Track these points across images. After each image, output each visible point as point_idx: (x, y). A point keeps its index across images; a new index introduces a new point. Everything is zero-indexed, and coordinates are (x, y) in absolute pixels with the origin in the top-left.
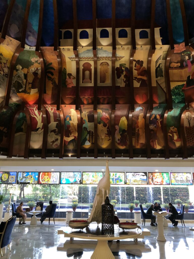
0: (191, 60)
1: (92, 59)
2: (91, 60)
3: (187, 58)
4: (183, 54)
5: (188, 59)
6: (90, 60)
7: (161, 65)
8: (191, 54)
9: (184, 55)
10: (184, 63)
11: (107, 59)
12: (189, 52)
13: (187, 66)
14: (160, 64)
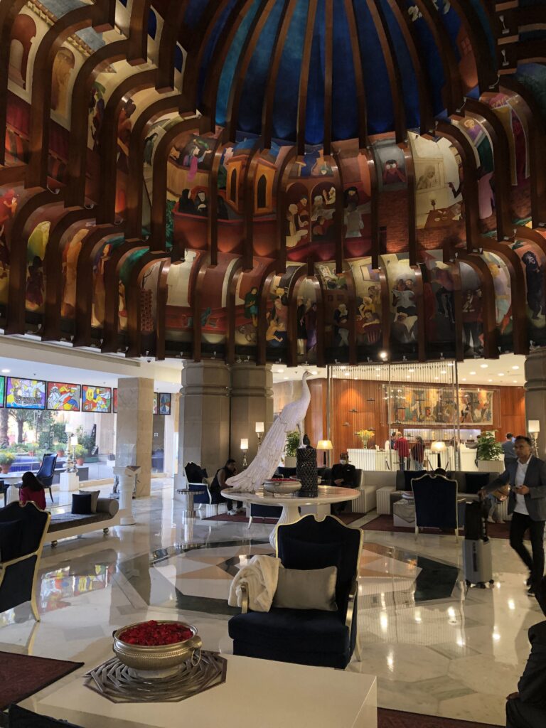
0: (201, 160)
1: (48, 20)
2: (44, 20)
3: (197, 151)
4: (195, 140)
5: (196, 156)
6: (42, 18)
7: (155, 137)
8: (206, 150)
9: (195, 144)
10: (186, 159)
11: (81, 49)
12: (206, 145)
13: (188, 167)
14: (155, 134)
